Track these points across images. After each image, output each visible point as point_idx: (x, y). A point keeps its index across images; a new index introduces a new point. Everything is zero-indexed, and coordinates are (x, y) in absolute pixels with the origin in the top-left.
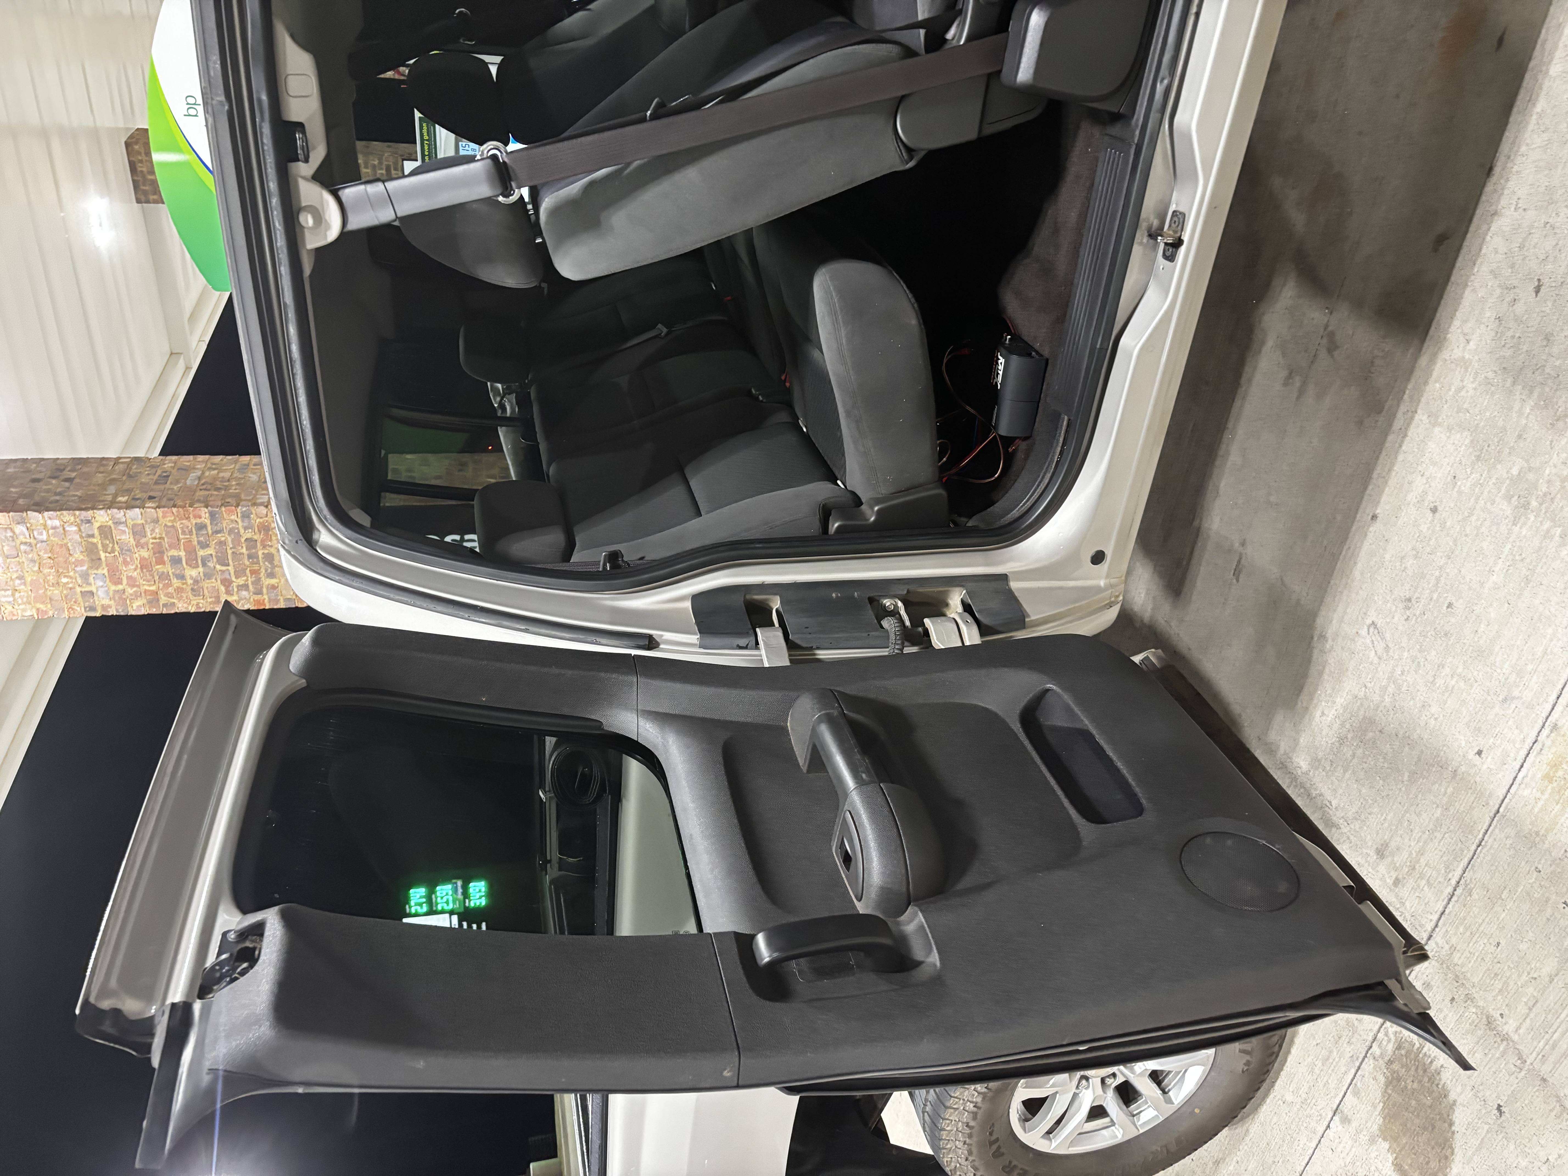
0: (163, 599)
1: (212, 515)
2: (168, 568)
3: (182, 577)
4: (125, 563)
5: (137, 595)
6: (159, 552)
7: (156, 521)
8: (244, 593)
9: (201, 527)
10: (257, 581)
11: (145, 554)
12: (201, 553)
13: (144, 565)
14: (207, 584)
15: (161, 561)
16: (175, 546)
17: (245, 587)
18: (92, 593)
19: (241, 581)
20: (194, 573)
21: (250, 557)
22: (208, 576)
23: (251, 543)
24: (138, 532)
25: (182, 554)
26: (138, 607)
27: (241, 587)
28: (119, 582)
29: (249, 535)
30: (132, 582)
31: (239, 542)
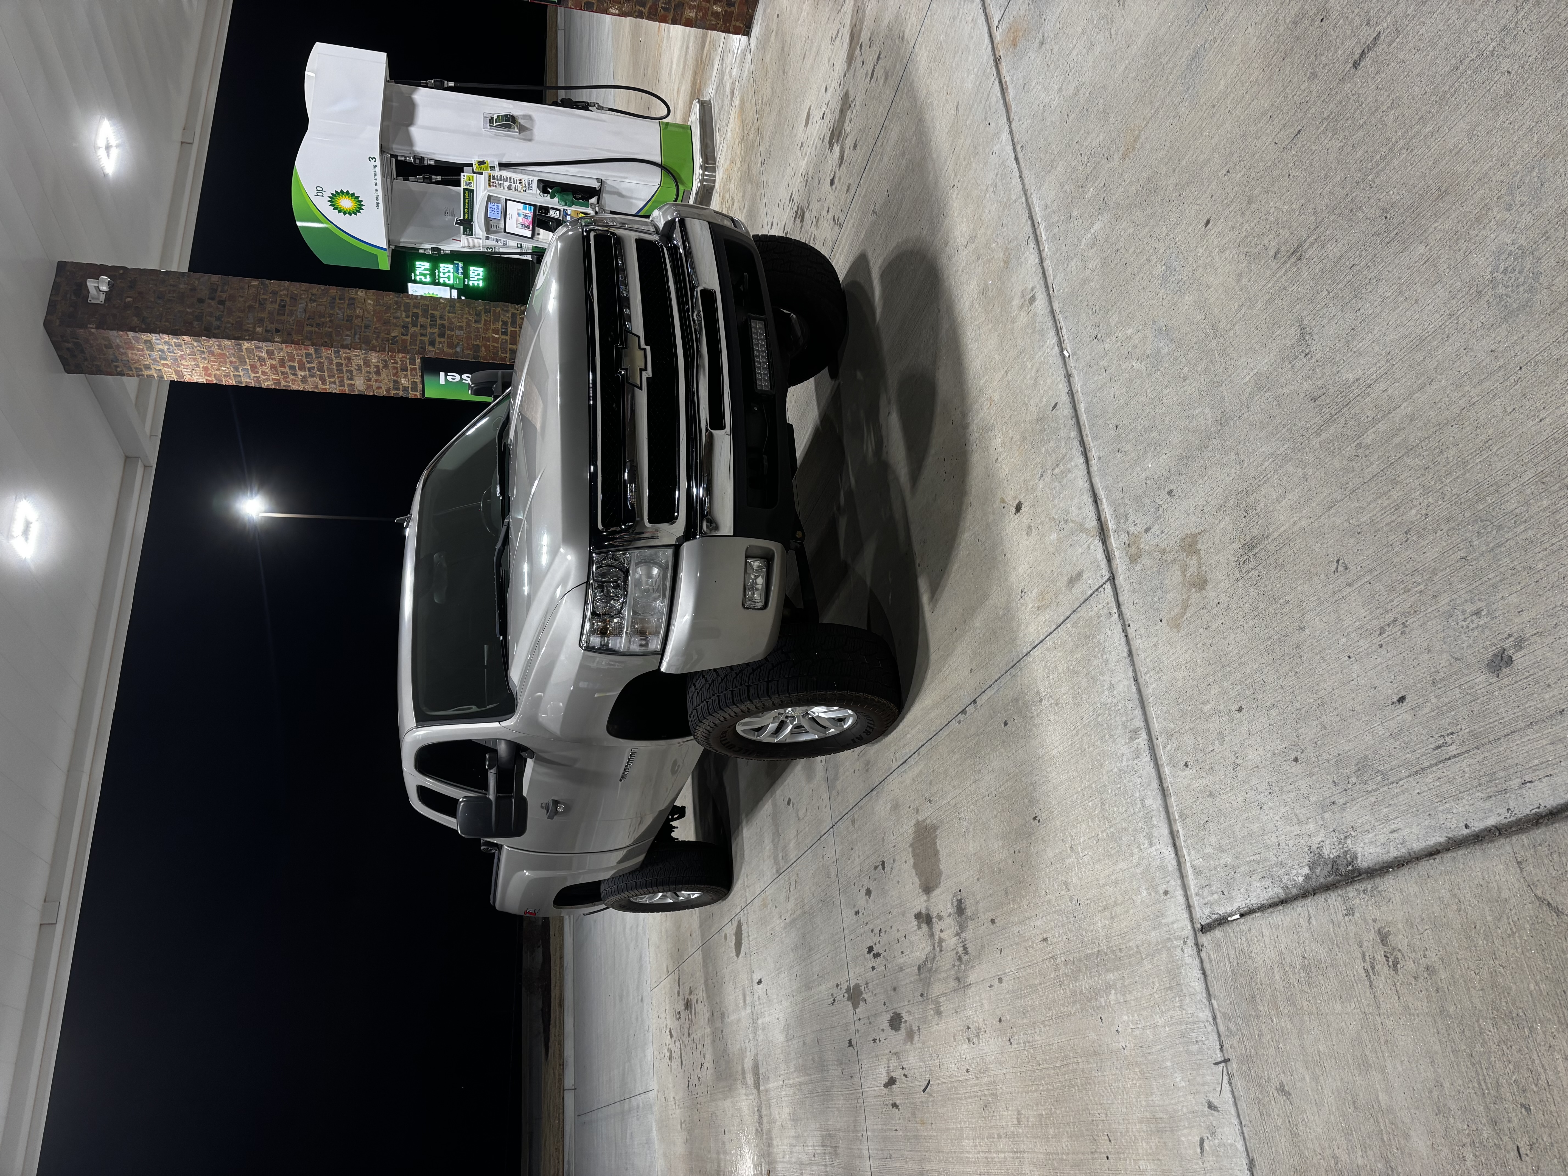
0: (283, 383)
1: (316, 350)
2: (287, 370)
3: (296, 375)
4: (262, 365)
5: (267, 380)
6: (282, 362)
7: (282, 349)
8: (333, 385)
9: (308, 355)
10: (342, 381)
11: (273, 362)
12: (308, 365)
13: (273, 367)
14: (310, 380)
15: (283, 366)
16: (292, 359)
17: (335, 383)
18: (240, 376)
19: (332, 380)
20: (303, 374)
21: (337, 370)
22: (312, 376)
23: (339, 365)
24: (270, 353)
25: (296, 365)
26: (267, 384)
27: (331, 383)
28: (257, 373)
29: (338, 360)
30: (264, 373)
31: (332, 364)
